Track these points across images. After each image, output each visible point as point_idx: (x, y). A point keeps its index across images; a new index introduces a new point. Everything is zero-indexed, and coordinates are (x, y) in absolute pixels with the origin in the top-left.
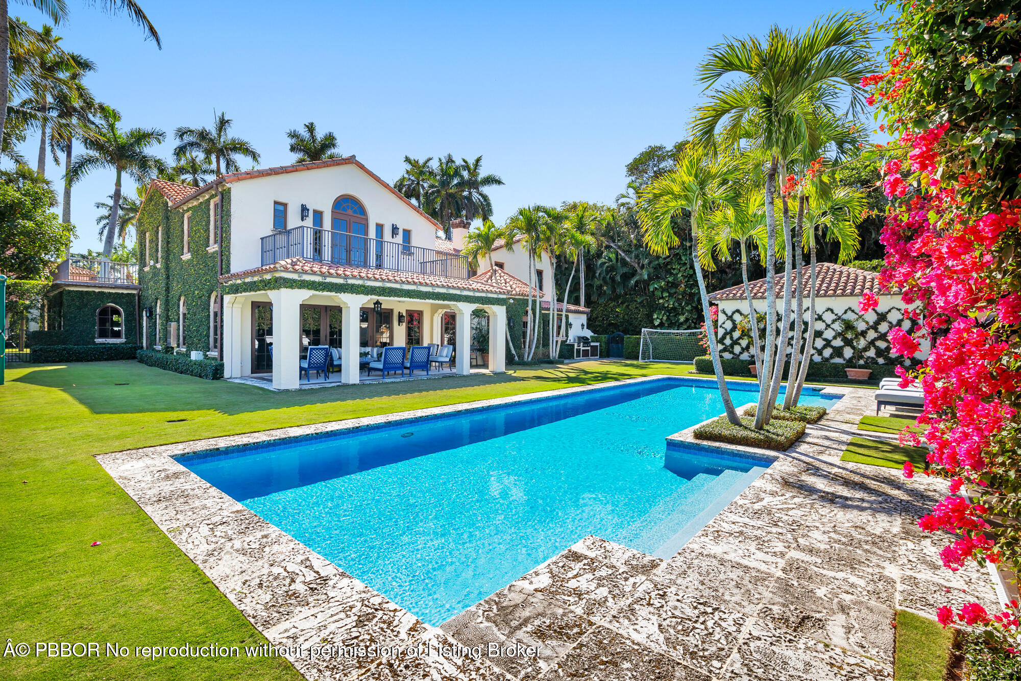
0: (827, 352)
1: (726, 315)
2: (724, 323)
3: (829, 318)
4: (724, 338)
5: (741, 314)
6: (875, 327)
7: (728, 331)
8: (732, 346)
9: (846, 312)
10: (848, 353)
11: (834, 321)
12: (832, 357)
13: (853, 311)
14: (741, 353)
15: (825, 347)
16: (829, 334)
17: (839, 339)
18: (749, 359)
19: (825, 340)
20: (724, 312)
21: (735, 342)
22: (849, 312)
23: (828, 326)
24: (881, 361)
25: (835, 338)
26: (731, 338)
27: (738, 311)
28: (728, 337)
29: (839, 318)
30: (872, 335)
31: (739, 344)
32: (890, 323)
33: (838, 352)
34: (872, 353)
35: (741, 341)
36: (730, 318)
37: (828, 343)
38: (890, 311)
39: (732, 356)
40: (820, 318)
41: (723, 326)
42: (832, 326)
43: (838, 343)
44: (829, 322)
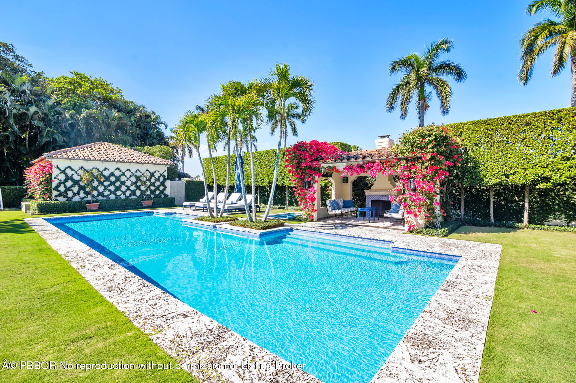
0: (128, 193)
1: (60, 170)
2: (58, 176)
3: (128, 174)
4: (58, 186)
5: (72, 170)
6: (149, 180)
7: (62, 181)
8: (66, 192)
9: (136, 172)
10: (138, 193)
11: (131, 176)
12: (130, 195)
13: (140, 171)
14: (73, 197)
15: (127, 190)
16: (128, 183)
17: (134, 186)
18: (80, 200)
19: (127, 186)
20: (58, 167)
21: (68, 189)
22: (138, 172)
23: (128, 179)
24: (152, 196)
25: (132, 185)
26: (65, 186)
27: (70, 167)
28: (62, 186)
29: (133, 175)
30: (148, 183)
31: (72, 190)
32: (156, 178)
33: (133, 193)
34: (148, 193)
35: (73, 188)
36: (63, 172)
37: (128, 188)
38: (155, 172)
39: (66, 199)
40: (124, 174)
41: (58, 177)
42: (130, 179)
43: (133, 188)
44: (128, 177)
